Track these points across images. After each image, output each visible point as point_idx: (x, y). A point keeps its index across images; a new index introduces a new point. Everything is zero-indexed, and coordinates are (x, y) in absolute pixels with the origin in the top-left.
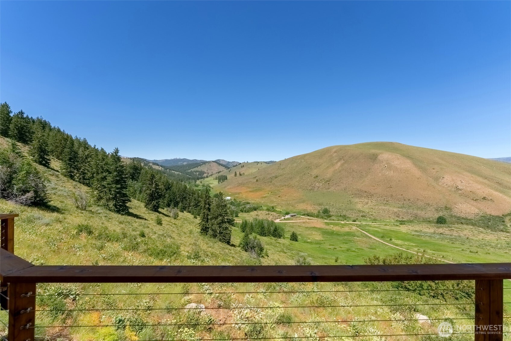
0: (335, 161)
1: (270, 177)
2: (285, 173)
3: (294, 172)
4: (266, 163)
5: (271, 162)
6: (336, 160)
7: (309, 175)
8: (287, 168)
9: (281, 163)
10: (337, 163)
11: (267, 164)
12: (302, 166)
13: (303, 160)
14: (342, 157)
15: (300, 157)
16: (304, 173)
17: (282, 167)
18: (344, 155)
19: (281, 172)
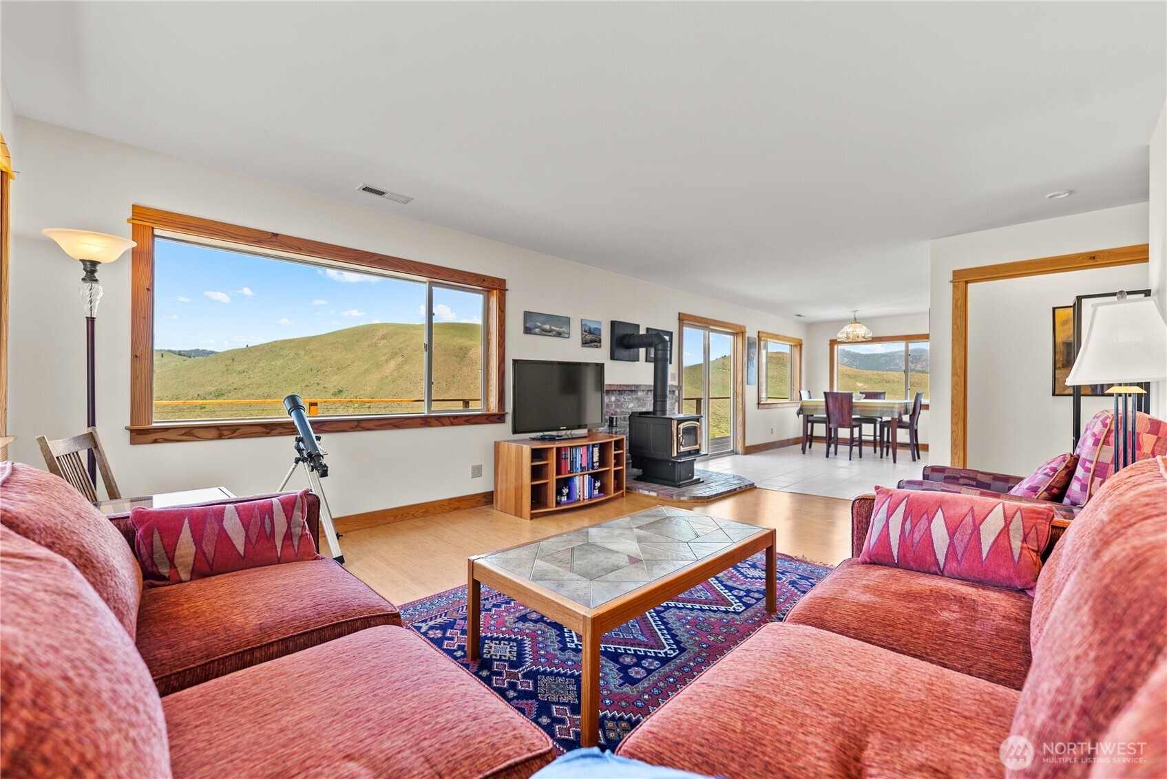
0: (384, 358)
1: (199, 393)
2: (247, 382)
3: (275, 381)
4: (180, 353)
5: (198, 353)
6: (385, 355)
7: (318, 388)
8: (256, 371)
9: (233, 356)
10: (387, 361)
11: (185, 358)
12: (300, 366)
13: (302, 352)
14: (400, 349)
15: (292, 344)
16: (307, 383)
17: (240, 368)
18: (402, 345)
19: (237, 379)
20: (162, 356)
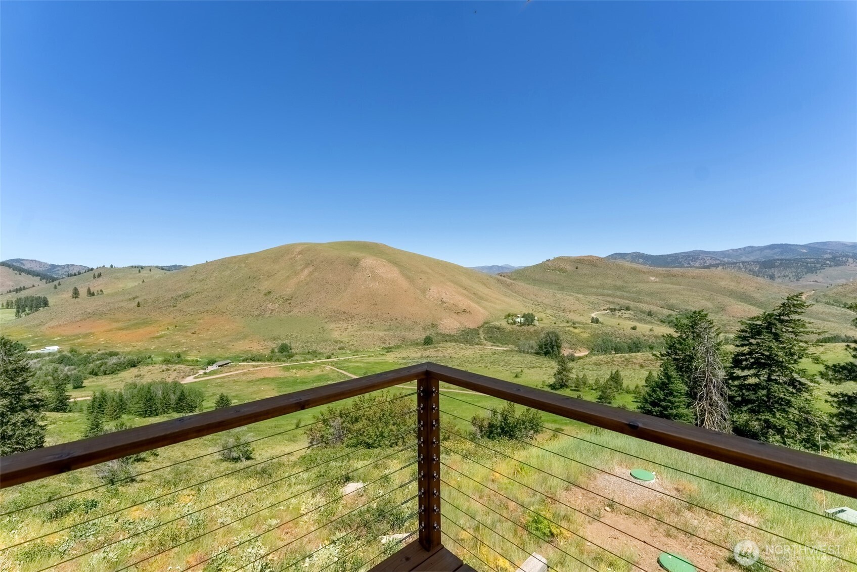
0: (300, 268)
1: (173, 296)
2: (205, 287)
3: (224, 287)
4: (162, 268)
5: (176, 267)
6: (301, 265)
7: (254, 290)
8: (212, 279)
9: (197, 269)
10: (302, 270)
11: (166, 271)
12: (241, 275)
13: (243, 265)
14: (311, 261)
15: (237, 259)
16: (246, 287)
17: (200, 278)
18: (313, 258)
19: (199, 285)
20: (150, 270)
